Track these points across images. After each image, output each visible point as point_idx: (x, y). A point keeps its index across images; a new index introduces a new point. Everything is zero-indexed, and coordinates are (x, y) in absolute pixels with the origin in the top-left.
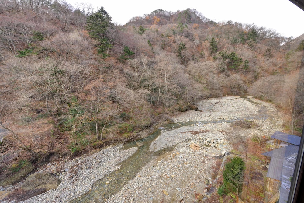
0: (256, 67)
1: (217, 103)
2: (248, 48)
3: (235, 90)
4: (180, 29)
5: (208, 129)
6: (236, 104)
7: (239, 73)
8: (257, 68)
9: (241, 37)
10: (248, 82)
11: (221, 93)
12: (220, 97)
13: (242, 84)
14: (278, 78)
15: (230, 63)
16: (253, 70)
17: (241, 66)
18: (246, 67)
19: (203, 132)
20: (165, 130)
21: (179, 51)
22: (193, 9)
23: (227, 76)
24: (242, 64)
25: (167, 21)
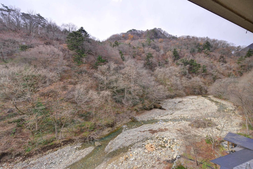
0: (212, 70)
1: (180, 102)
2: (204, 55)
3: (197, 90)
4: (148, 43)
5: (167, 127)
6: (197, 103)
7: (199, 76)
8: (214, 71)
9: (198, 48)
10: (207, 83)
11: (184, 93)
12: (183, 96)
13: (203, 85)
14: (233, 80)
15: (191, 67)
16: (211, 73)
17: (200, 70)
18: (204, 71)
19: (162, 131)
20: (127, 129)
21: (147, 59)
22: (159, 28)
23: (189, 78)
24: (201, 69)
25: (139, 37)
